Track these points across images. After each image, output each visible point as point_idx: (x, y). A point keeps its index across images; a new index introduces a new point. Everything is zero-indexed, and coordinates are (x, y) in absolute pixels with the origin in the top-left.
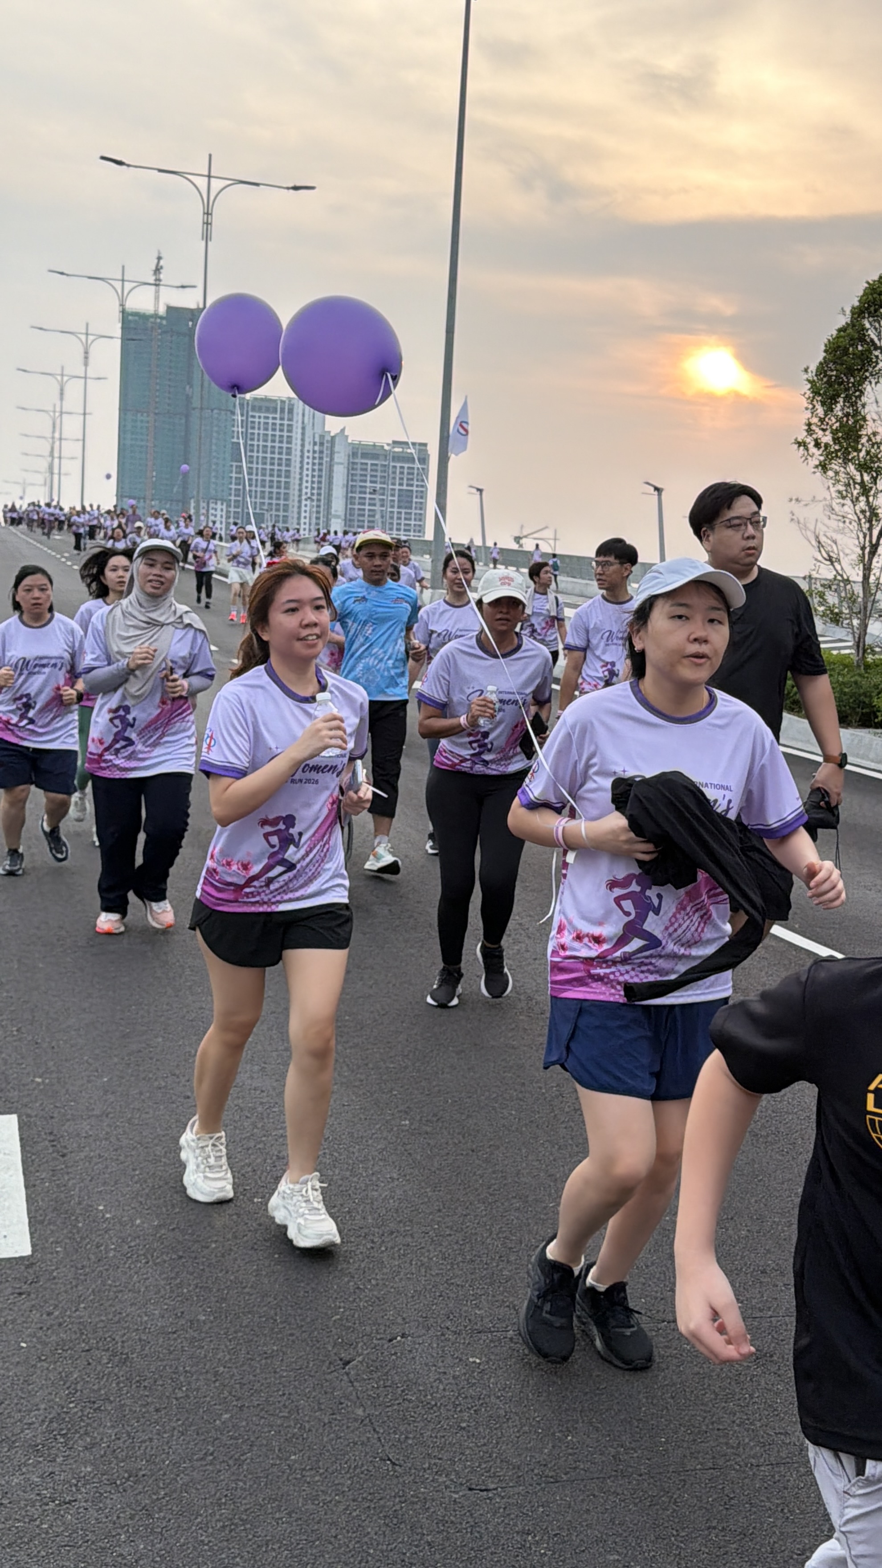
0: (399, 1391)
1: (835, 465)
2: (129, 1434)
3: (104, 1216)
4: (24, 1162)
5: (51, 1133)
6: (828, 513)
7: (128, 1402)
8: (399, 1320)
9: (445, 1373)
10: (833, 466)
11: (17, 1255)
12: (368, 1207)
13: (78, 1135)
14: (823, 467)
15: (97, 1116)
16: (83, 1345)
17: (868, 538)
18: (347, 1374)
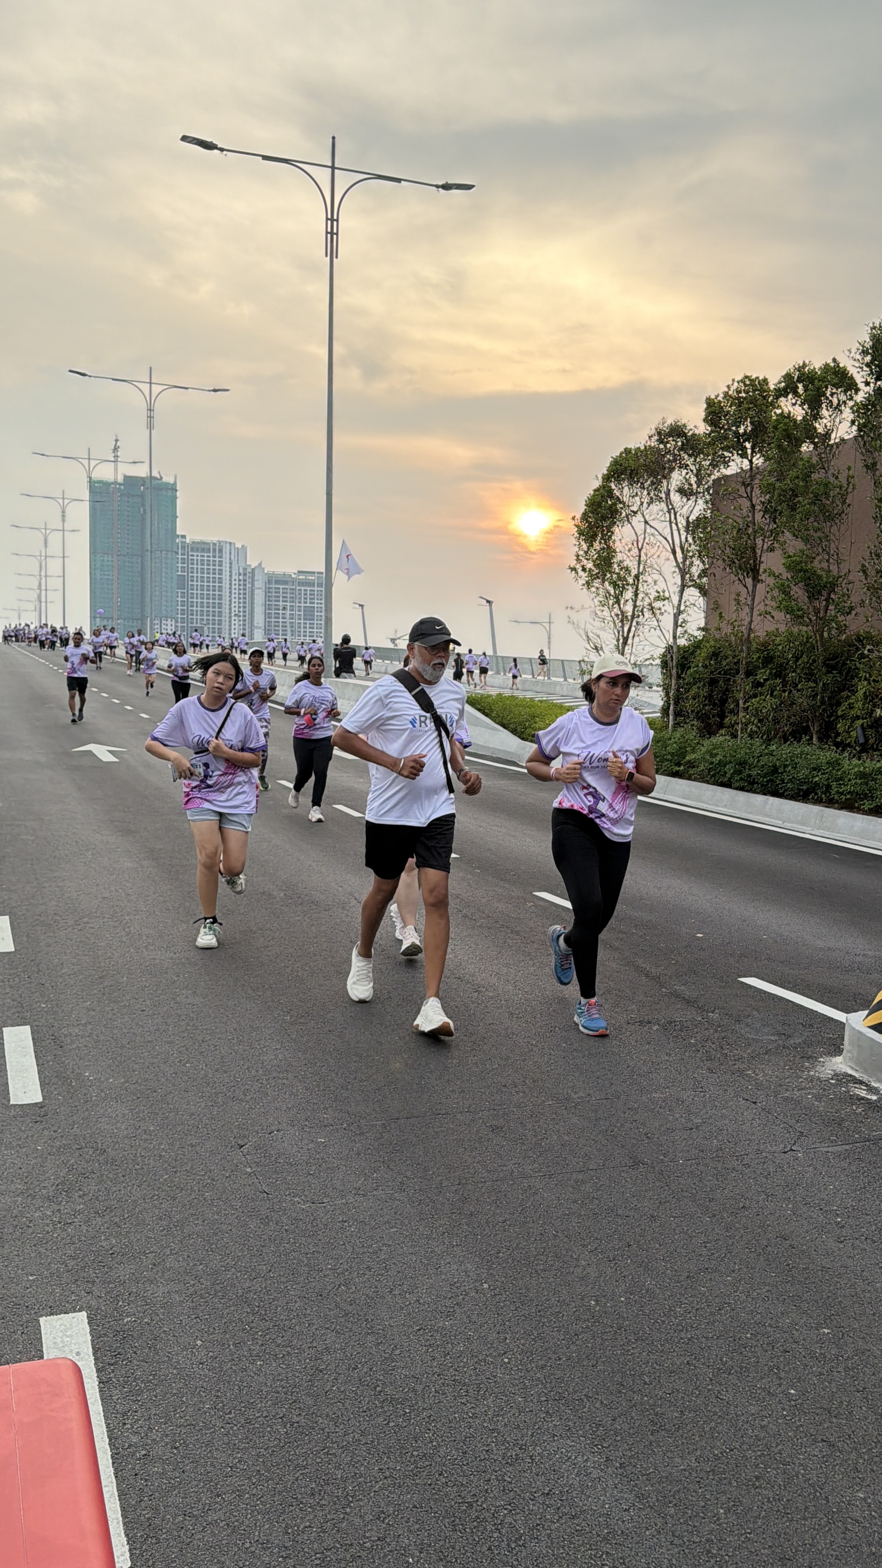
0: (273, 1159)
1: (597, 583)
2: (106, 1188)
3: (88, 1079)
4: (35, 1052)
5: (53, 1035)
6: (593, 617)
7: (106, 1173)
8: (276, 1123)
9: (302, 1148)
10: (594, 584)
11: (33, 1102)
12: (260, 1065)
13: (71, 1034)
14: (588, 584)
15: (83, 1025)
16: (76, 1146)
17: (621, 633)
18: (242, 1152)
